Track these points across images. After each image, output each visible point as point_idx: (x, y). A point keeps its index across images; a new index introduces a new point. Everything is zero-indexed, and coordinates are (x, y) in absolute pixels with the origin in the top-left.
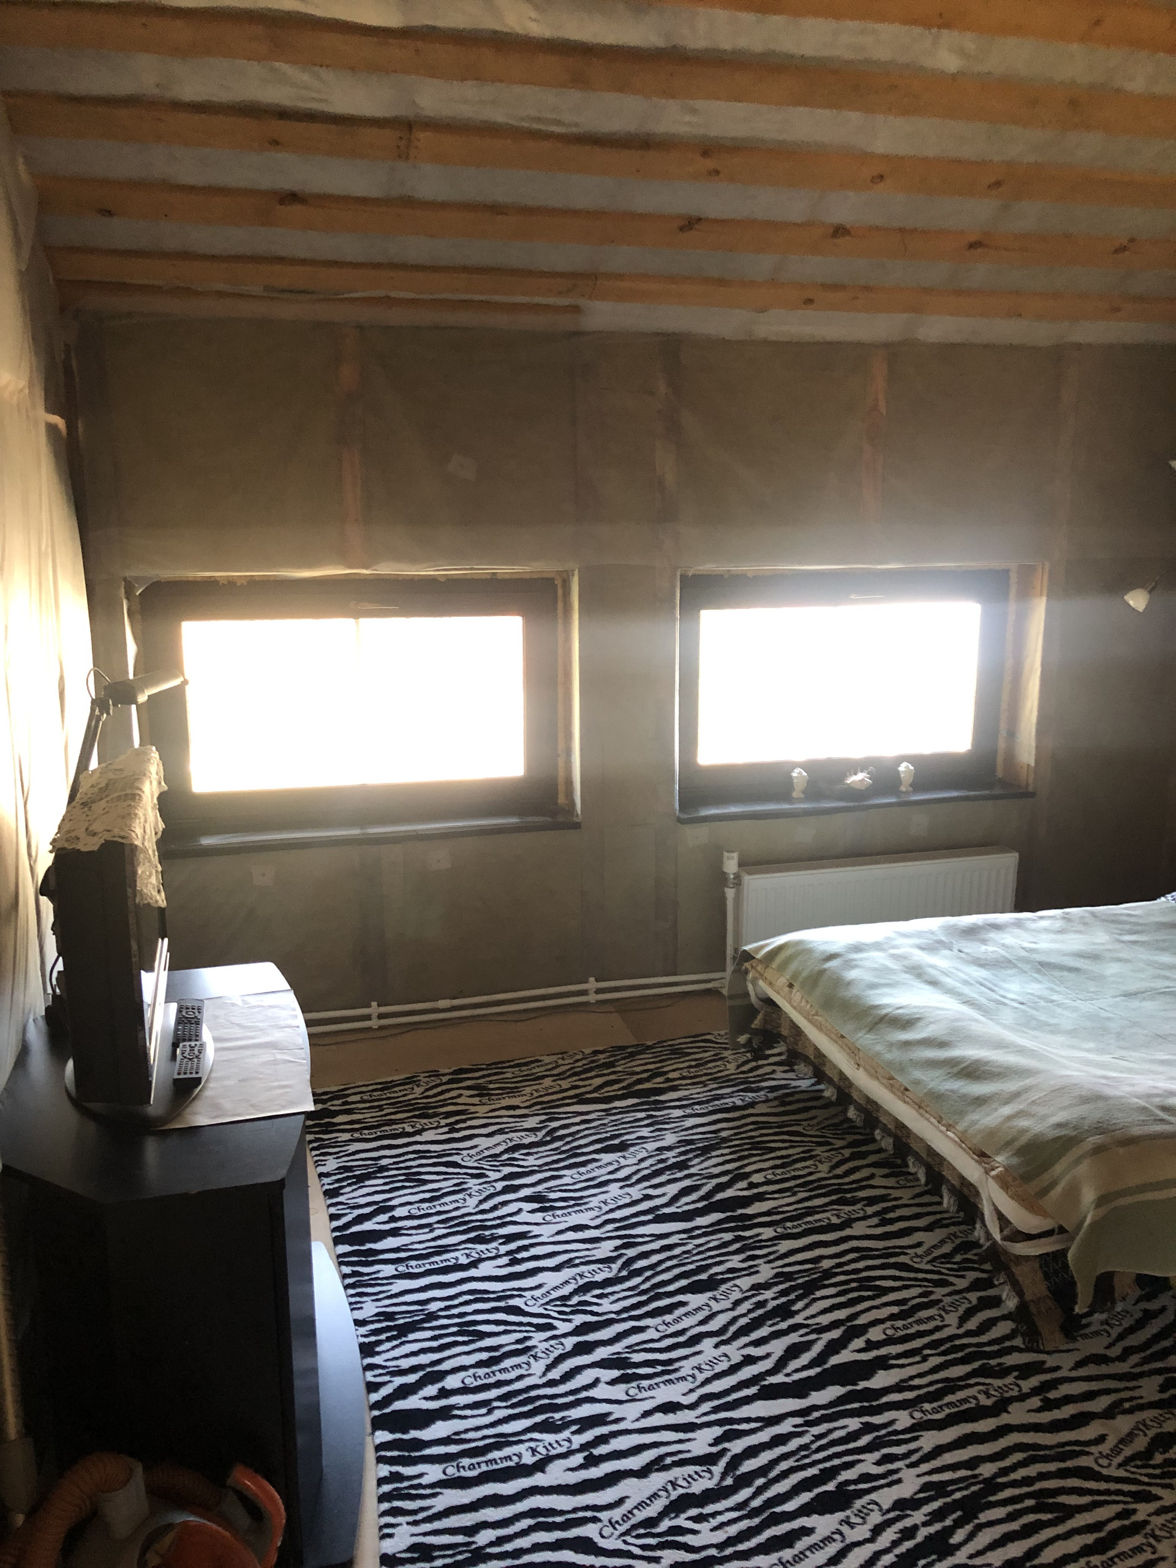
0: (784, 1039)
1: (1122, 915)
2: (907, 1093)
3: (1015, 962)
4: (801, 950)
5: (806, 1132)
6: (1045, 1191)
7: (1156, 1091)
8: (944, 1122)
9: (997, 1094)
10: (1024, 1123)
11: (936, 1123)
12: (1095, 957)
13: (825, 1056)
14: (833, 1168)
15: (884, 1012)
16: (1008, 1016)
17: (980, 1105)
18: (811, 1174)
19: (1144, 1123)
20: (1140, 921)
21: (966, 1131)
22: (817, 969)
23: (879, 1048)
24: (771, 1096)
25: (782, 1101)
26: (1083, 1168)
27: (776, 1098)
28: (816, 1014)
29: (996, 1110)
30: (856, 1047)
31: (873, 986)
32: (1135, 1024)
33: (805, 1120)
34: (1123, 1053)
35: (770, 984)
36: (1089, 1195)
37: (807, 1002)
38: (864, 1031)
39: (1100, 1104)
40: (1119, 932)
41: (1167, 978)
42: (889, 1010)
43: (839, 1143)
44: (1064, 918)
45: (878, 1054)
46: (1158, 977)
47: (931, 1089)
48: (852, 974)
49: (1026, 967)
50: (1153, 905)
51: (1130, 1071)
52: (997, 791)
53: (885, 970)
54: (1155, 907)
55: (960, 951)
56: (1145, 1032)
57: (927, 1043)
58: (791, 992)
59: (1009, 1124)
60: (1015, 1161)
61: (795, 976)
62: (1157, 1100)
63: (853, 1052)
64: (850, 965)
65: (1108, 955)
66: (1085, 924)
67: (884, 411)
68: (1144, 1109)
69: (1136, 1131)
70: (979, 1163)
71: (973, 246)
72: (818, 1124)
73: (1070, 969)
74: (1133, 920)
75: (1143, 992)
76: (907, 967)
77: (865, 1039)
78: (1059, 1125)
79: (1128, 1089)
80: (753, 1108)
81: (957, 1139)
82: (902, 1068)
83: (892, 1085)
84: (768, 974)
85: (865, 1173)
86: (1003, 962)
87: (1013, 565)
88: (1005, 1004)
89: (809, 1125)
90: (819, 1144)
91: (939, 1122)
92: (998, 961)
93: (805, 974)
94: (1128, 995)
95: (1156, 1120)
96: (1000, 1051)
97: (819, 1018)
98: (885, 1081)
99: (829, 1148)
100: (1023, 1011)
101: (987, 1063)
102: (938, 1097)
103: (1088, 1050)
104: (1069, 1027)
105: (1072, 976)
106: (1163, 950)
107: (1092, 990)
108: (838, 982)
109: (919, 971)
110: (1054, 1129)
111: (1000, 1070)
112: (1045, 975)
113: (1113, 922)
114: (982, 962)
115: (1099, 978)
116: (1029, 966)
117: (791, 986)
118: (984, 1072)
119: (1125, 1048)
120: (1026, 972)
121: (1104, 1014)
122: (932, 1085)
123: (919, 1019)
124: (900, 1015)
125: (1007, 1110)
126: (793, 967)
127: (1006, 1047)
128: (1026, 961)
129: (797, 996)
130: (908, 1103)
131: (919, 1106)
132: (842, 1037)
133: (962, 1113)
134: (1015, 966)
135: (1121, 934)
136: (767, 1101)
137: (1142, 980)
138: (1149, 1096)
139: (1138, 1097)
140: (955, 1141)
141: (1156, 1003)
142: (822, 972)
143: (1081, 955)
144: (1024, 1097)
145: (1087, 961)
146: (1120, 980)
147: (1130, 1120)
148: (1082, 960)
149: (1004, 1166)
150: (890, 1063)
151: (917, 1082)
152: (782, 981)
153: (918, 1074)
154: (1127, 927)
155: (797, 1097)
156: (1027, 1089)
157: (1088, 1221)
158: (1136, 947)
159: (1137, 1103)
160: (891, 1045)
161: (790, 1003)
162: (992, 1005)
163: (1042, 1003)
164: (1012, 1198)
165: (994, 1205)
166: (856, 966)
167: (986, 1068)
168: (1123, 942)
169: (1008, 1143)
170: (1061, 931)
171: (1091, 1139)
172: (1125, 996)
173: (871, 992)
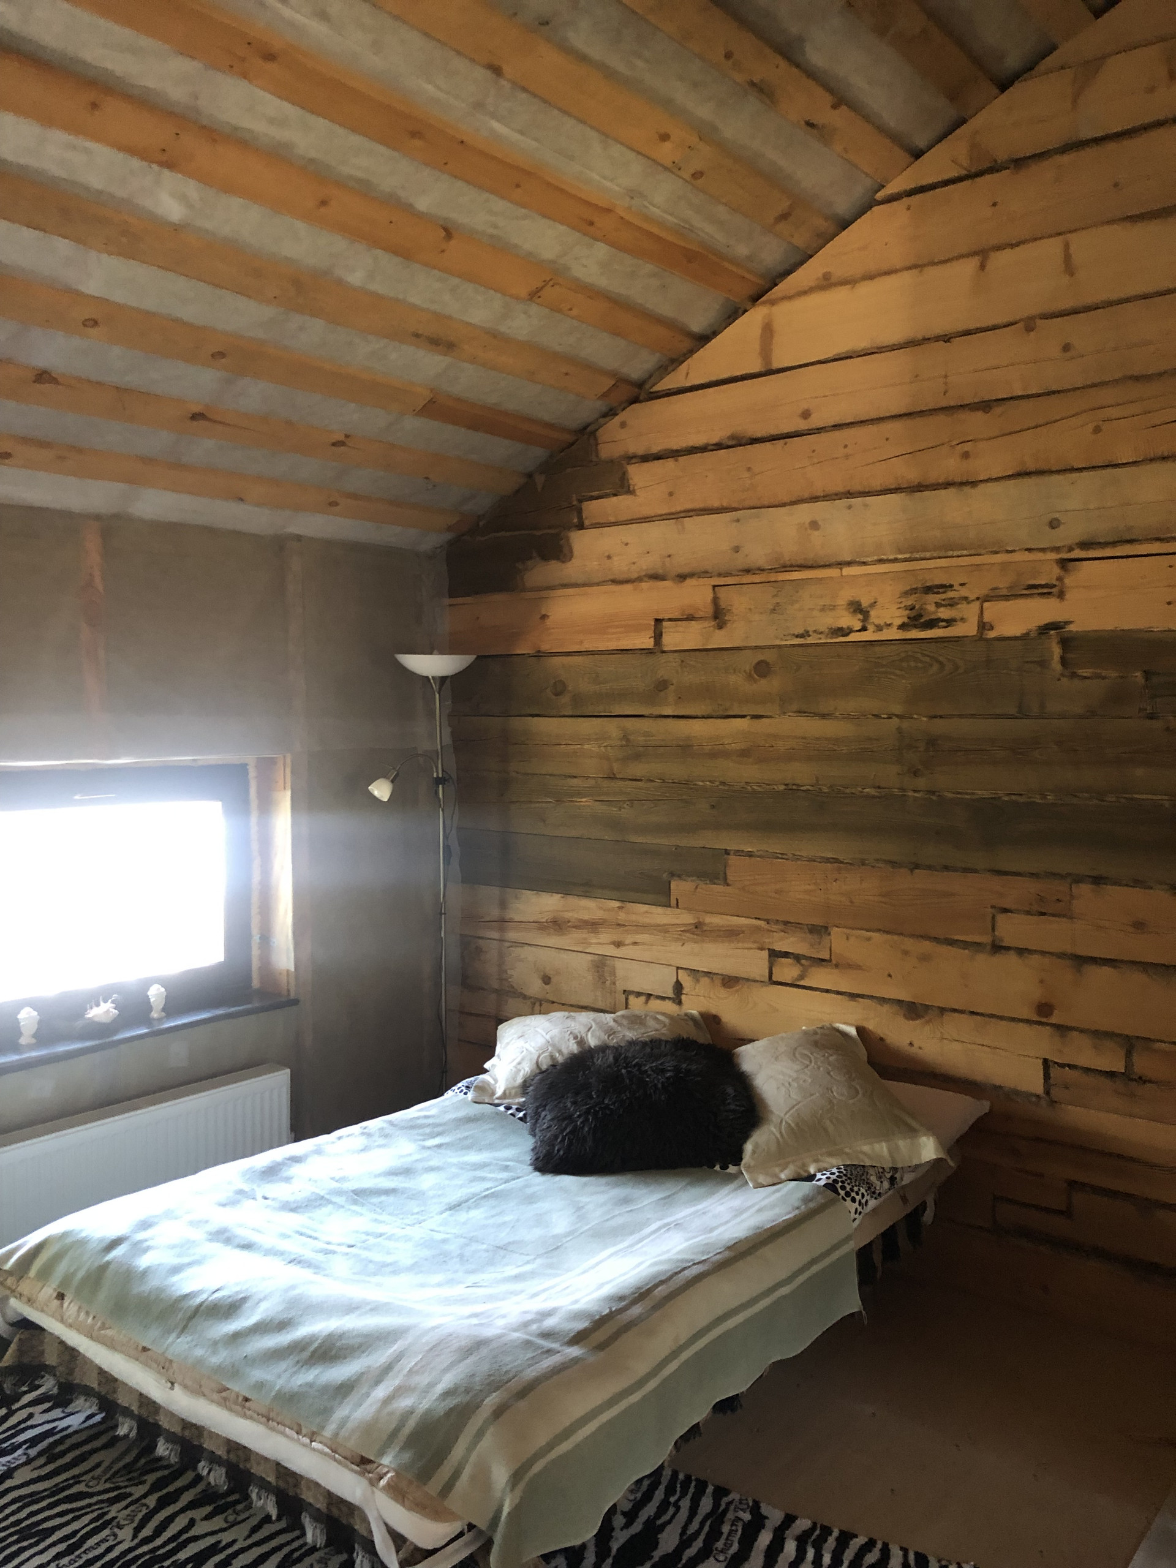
0: (50, 1370)
1: (418, 1118)
2: (247, 1404)
3: (327, 1197)
4: (68, 1245)
5: (90, 1490)
6: (447, 1489)
7: (529, 1317)
8: (304, 1431)
9: (363, 1373)
10: (405, 1403)
11: (295, 1436)
12: (406, 1172)
13: (116, 1380)
14: (137, 1530)
15: (198, 1300)
16: (340, 1266)
17: (345, 1396)
18: (109, 1550)
19: (534, 1361)
20: (437, 1121)
21: (336, 1435)
22: (96, 1264)
23: (199, 1352)
24: (33, 1452)
25: (50, 1454)
26: (487, 1442)
27: (40, 1454)
28: (103, 1327)
29: (368, 1395)
30: (166, 1358)
31: (176, 1270)
32: (473, 1240)
33: (86, 1473)
34: (472, 1279)
35: (30, 1301)
36: (500, 1475)
37: (87, 1313)
38: (174, 1335)
39: (484, 1351)
40: (422, 1138)
41: (483, 1179)
42: (204, 1297)
43: (138, 1491)
44: (363, 1134)
45: (200, 1362)
46: (475, 1179)
47: (279, 1391)
48: (143, 1262)
49: (340, 1200)
50: (443, 1101)
51: (491, 1298)
52: (256, 1004)
53: (186, 1245)
54: (447, 1103)
55: (266, 1198)
56: (484, 1247)
57: (262, 1328)
58: (62, 1305)
59: (390, 1408)
60: (407, 1456)
61: (66, 1281)
62: (534, 1327)
63: (164, 1367)
64: (140, 1248)
65: (420, 1166)
66: (386, 1136)
67: (101, 588)
68: (528, 1344)
69: (531, 1373)
70: (362, 1474)
71: (195, 417)
72: (105, 1472)
73: (388, 1192)
74: (430, 1121)
75: (467, 1201)
76: (210, 1234)
77: (179, 1346)
78: (447, 1394)
79: (501, 1322)
80: (12, 1478)
81: (327, 1450)
82: (235, 1372)
83: (225, 1399)
84: (25, 1287)
85: (180, 1522)
86: (316, 1200)
87: (250, 759)
88: (334, 1252)
89: (93, 1478)
90: (112, 1501)
91: (298, 1433)
92: (309, 1200)
93: (80, 1274)
94: (454, 1207)
95: (543, 1353)
96: (353, 1316)
97: (109, 1332)
98: (216, 1396)
99: (124, 1503)
100: (356, 1256)
101: (342, 1336)
102: (290, 1399)
103: (439, 1285)
104: (409, 1262)
105: (391, 1199)
106: (468, 1148)
107: (416, 1211)
108: (129, 1276)
109: (226, 1235)
110: (444, 1400)
111: (359, 1340)
112: (363, 1205)
113: (412, 1127)
114: (293, 1206)
115: (417, 1195)
116: (344, 1198)
117: (61, 1296)
118: (341, 1349)
119: (473, 1272)
120: (343, 1207)
121: (438, 1237)
122: (280, 1383)
123: (244, 1300)
124: (220, 1299)
125: (381, 1392)
126: (61, 1269)
127: (357, 1308)
128: (339, 1193)
129: (71, 1307)
130: (251, 1418)
131: (267, 1418)
132: (145, 1349)
133: (326, 1412)
134: (329, 1202)
135: (424, 1140)
136: (29, 1461)
137: (461, 1186)
138: (526, 1325)
139: (515, 1330)
140: (326, 1454)
141: (482, 1210)
142: (104, 1268)
143: (393, 1173)
144: (396, 1369)
145: (401, 1178)
146: (440, 1192)
147: (519, 1362)
148: (396, 1178)
149: (395, 1470)
150: (219, 1369)
151: (260, 1386)
152: (48, 1291)
153: (258, 1374)
154: (427, 1130)
155: (69, 1442)
156: (398, 1357)
157: (506, 1510)
158: (442, 1151)
159: (518, 1338)
160: (215, 1344)
161: (62, 1321)
162: (320, 1257)
163: (372, 1240)
164: (410, 1509)
165: (386, 1525)
166: (148, 1249)
167: (343, 1342)
168: (429, 1148)
169: (394, 1434)
170: (365, 1149)
171: (488, 1400)
172: (450, 1209)
173: (175, 1279)
